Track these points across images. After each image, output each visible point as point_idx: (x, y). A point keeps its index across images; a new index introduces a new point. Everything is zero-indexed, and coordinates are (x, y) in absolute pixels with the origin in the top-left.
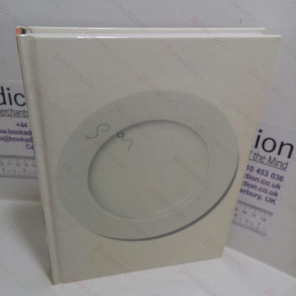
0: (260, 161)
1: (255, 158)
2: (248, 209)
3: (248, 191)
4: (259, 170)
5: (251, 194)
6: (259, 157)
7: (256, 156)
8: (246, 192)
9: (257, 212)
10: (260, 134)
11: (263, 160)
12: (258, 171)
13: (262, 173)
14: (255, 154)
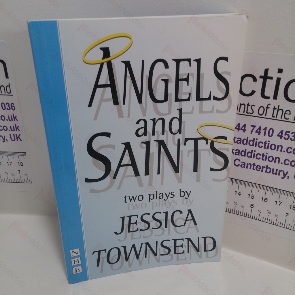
0: (283, 119)
1: (275, 115)
2: (269, 194)
3: (267, 167)
4: (282, 132)
5: (272, 171)
6: (280, 112)
7: (276, 111)
8: (264, 169)
9: (283, 197)
10: (279, 75)
11: (287, 116)
12: (280, 135)
13: (286, 137)
14: (274, 109)
